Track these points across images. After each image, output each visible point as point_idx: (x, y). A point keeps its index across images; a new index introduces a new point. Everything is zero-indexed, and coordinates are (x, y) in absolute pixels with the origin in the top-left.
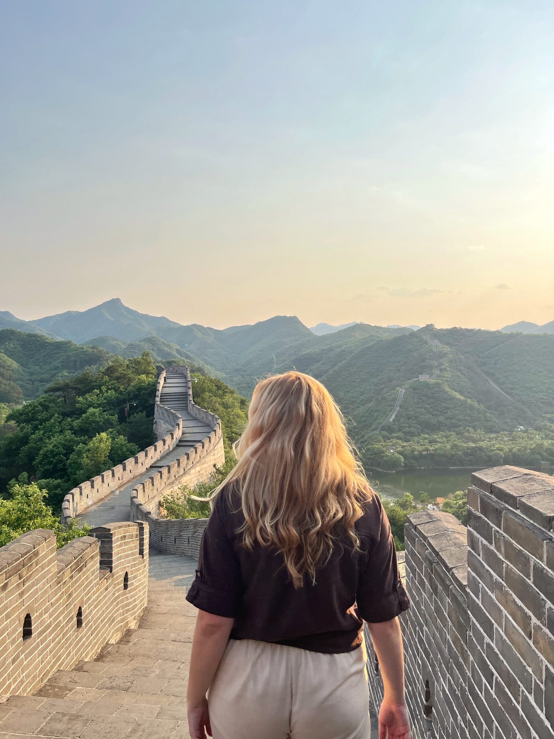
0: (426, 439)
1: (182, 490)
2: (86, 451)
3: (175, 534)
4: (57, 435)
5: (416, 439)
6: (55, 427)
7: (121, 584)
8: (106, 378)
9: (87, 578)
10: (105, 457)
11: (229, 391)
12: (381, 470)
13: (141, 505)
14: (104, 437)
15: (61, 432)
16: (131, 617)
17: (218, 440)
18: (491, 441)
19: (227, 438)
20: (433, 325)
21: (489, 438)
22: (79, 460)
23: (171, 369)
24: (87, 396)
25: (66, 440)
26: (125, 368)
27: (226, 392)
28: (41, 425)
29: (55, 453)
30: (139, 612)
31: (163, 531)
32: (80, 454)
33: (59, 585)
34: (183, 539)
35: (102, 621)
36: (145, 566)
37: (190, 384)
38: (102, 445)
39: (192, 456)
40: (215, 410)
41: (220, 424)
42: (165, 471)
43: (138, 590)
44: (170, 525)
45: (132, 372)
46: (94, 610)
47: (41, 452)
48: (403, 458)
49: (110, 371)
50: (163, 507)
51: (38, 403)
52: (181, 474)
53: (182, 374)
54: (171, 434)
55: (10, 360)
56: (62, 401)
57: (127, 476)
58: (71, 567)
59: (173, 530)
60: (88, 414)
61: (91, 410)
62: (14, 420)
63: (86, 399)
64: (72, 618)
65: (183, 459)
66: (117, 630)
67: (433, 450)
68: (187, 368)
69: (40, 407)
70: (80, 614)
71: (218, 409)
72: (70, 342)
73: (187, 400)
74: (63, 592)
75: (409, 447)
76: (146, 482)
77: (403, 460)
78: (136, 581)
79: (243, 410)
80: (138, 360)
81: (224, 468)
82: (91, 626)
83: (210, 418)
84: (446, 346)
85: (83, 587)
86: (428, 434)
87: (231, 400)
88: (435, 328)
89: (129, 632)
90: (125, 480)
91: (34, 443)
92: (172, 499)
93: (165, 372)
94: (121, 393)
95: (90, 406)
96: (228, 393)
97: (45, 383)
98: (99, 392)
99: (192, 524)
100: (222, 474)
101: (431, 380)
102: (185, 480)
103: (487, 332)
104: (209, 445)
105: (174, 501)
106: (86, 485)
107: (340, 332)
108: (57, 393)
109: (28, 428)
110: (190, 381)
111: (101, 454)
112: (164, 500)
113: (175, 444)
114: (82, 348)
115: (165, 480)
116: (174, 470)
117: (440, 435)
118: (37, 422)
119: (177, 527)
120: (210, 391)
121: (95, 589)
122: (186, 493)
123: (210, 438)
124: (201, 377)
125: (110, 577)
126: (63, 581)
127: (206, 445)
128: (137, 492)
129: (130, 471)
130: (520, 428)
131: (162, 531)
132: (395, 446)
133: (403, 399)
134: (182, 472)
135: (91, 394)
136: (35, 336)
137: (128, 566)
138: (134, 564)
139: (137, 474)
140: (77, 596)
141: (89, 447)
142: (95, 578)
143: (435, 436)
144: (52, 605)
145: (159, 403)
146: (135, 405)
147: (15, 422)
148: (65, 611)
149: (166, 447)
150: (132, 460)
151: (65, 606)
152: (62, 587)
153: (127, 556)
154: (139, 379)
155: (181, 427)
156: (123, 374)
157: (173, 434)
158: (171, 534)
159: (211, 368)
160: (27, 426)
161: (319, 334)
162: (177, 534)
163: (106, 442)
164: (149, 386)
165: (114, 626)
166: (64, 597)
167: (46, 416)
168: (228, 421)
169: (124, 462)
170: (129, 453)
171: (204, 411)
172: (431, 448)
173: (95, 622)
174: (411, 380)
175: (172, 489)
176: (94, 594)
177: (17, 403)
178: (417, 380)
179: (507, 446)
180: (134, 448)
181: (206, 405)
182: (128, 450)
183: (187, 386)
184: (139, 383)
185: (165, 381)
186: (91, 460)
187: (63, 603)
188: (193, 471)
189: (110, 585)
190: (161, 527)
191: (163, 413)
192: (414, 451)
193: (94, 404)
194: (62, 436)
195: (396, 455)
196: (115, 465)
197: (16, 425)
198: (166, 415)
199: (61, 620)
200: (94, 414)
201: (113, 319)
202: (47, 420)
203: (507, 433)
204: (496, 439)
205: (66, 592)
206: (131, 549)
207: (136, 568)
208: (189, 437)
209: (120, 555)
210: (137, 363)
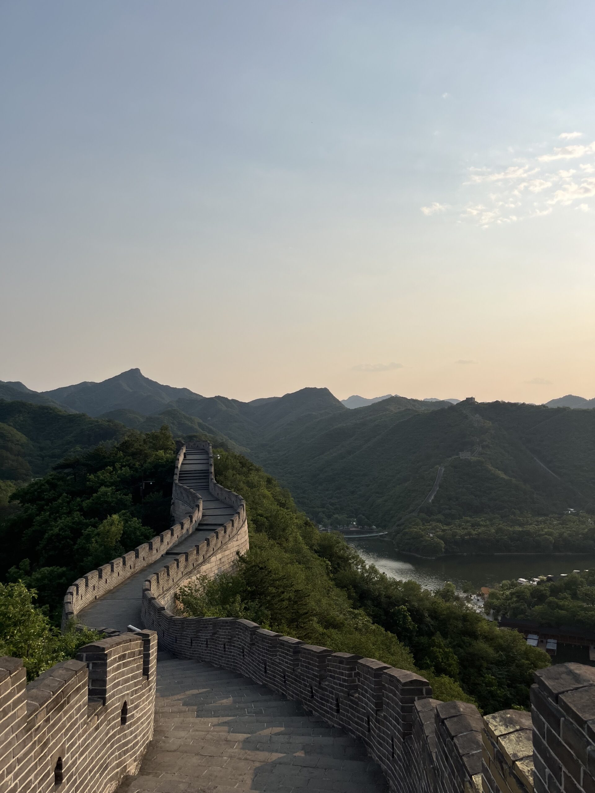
0: (468, 522)
1: (201, 581)
2: (96, 535)
3: (192, 635)
4: (64, 517)
5: (457, 522)
6: (62, 508)
7: (117, 718)
8: (121, 454)
9: (71, 717)
10: (117, 542)
11: (254, 468)
12: (420, 556)
13: (154, 599)
14: (116, 520)
15: (69, 513)
16: (130, 758)
17: (242, 524)
18: (539, 525)
19: (252, 521)
20: (474, 398)
21: (537, 521)
22: (87, 545)
23: (192, 444)
24: (99, 473)
25: (73, 523)
26: (142, 443)
27: (251, 470)
28: (47, 505)
29: (61, 537)
30: (140, 750)
31: (179, 631)
32: (88, 538)
33: (29, 733)
34: (201, 641)
35: (90, 771)
36: (150, 689)
37: (212, 461)
38: (114, 529)
39: (213, 542)
40: (238, 490)
41: (245, 505)
42: (182, 559)
43: (140, 723)
44: (187, 624)
45: (150, 448)
46: (79, 759)
47: (46, 536)
48: (443, 542)
49: (125, 446)
50: (179, 601)
51: (45, 481)
52: (200, 562)
53: (204, 450)
54: (189, 516)
55: (20, 433)
56: (71, 478)
57: (141, 564)
58: (47, 706)
59: (190, 630)
60: (99, 493)
61: (103, 489)
62: (18, 500)
63: (98, 477)
64: (48, 774)
65: (203, 546)
66: (111, 779)
67: (476, 534)
68: (209, 443)
69: (47, 485)
70: (59, 766)
71: (242, 489)
72: (84, 415)
73: (208, 478)
74: (35, 741)
75: (450, 532)
76: (161, 572)
77: (443, 545)
78: (137, 712)
79: (269, 490)
80: (156, 434)
81: (248, 555)
82: (75, 780)
83: (233, 499)
84: (488, 422)
85: (64, 731)
86: (471, 516)
87: (256, 478)
88: (476, 402)
89: (127, 779)
90: (138, 568)
91: (39, 526)
92: (189, 591)
93: (185, 448)
94: (136, 470)
95: (102, 485)
96: (253, 471)
97: (56, 459)
98: (112, 469)
99: (211, 624)
100: (246, 563)
101: (473, 458)
102: (204, 568)
103: (531, 407)
104: (232, 529)
105: (192, 593)
106: (93, 576)
107: (374, 405)
108: (66, 471)
109: (33, 509)
110: (212, 457)
111: (111, 539)
112: (181, 592)
113: (194, 528)
114: (97, 422)
115: (182, 569)
116: (192, 558)
117: (483, 517)
118: (43, 502)
119: (194, 627)
120: (234, 468)
121: (81, 731)
122: (205, 584)
123: (233, 521)
124: (224, 453)
125: (102, 712)
126: (36, 727)
127: (229, 530)
128: (150, 584)
129: (144, 558)
130: (570, 510)
131: (176, 631)
132: (435, 529)
133: (443, 479)
134: (201, 559)
135: (103, 472)
136: (47, 408)
137: (128, 694)
138: (136, 690)
139: (150, 562)
140: (55, 744)
141: (99, 530)
142: (82, 716)
143: (478, 519)
144: (19, 761)
145: (177, 481)
146: (151, 483)
147: (19, 501)
148: (38, 767)
149: (184, 531)
150: (145, 546)
151: (38, 759)
152: (33, 734)
153: (127, 681)
154: (156, 455)
155: (201, 508)
156: (139, 449)
157: (192, 516)
158: (187, 634)
159: (234, 443)
160: (31, 507)
161: (352, 407)
162: (194, 635)
163: (118, 525)
164: (168, 463)
165: (108, 774)
166: (37, 748)
167: (53, 495)
168: (253, 501)
169: (137, 548)
170: (143, 537)
171: (227, 491)
172: (474, 533)
173: (80, 775)
174: (450, 457)
175: (189, 580)
176: (79, 737)
177: (25, 480)
178: (457, 458)
179: (557, 531)
180: (149, 532)
181: (229, 484)
182: (142, 534)
183: (208, 463)
184: (157, 459)
185: (185, 457)
186: (101, 546)
187: (35, 756)
188: (213, 559)
189: (102, 723)
190: (176, 626)
191: (181, 493)
192: (455, 536)
193: (106, 482)
194: (70, 518)
195: (436, 539)
196: (127, 552)
197: (20, 505)
198: (184, 495)
199: (31, 779)
200: (105, 494)
201: (131, 391)
202: (55, 499)
203: (557, 515)
204: (545, 523)
205: (40, 740)
206: (132, 670)
207: (139, 694)
208: (210, 520)
209: (117, 681)
210: (155, 437)
